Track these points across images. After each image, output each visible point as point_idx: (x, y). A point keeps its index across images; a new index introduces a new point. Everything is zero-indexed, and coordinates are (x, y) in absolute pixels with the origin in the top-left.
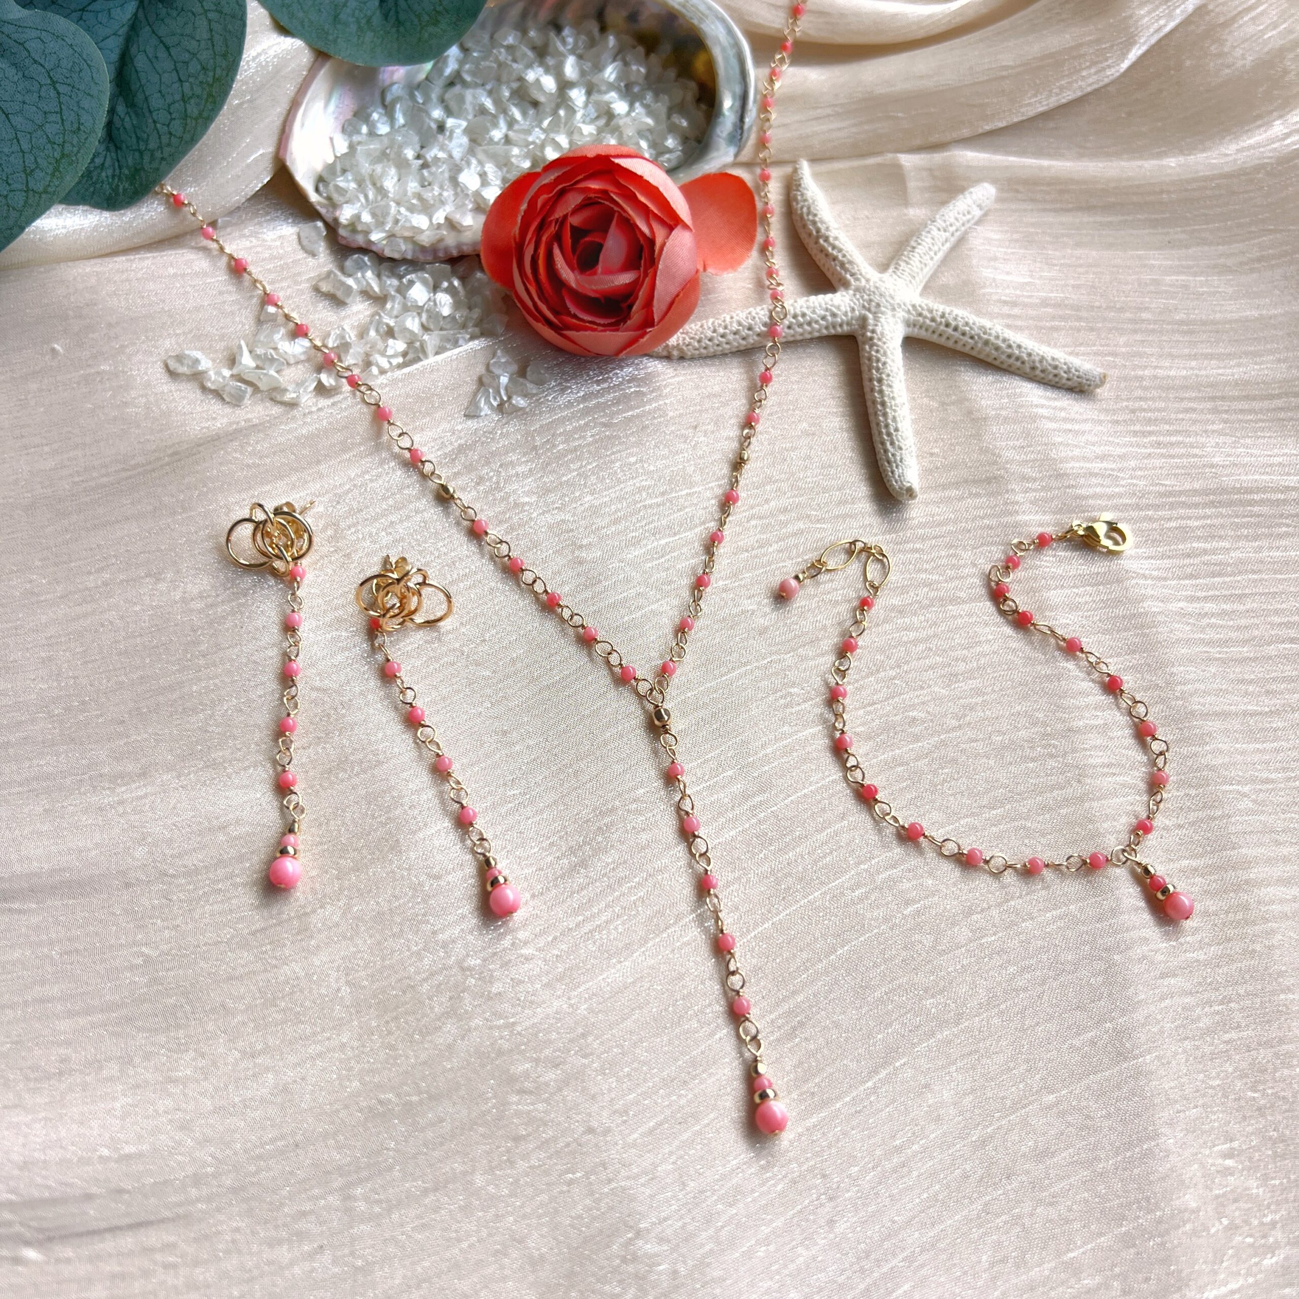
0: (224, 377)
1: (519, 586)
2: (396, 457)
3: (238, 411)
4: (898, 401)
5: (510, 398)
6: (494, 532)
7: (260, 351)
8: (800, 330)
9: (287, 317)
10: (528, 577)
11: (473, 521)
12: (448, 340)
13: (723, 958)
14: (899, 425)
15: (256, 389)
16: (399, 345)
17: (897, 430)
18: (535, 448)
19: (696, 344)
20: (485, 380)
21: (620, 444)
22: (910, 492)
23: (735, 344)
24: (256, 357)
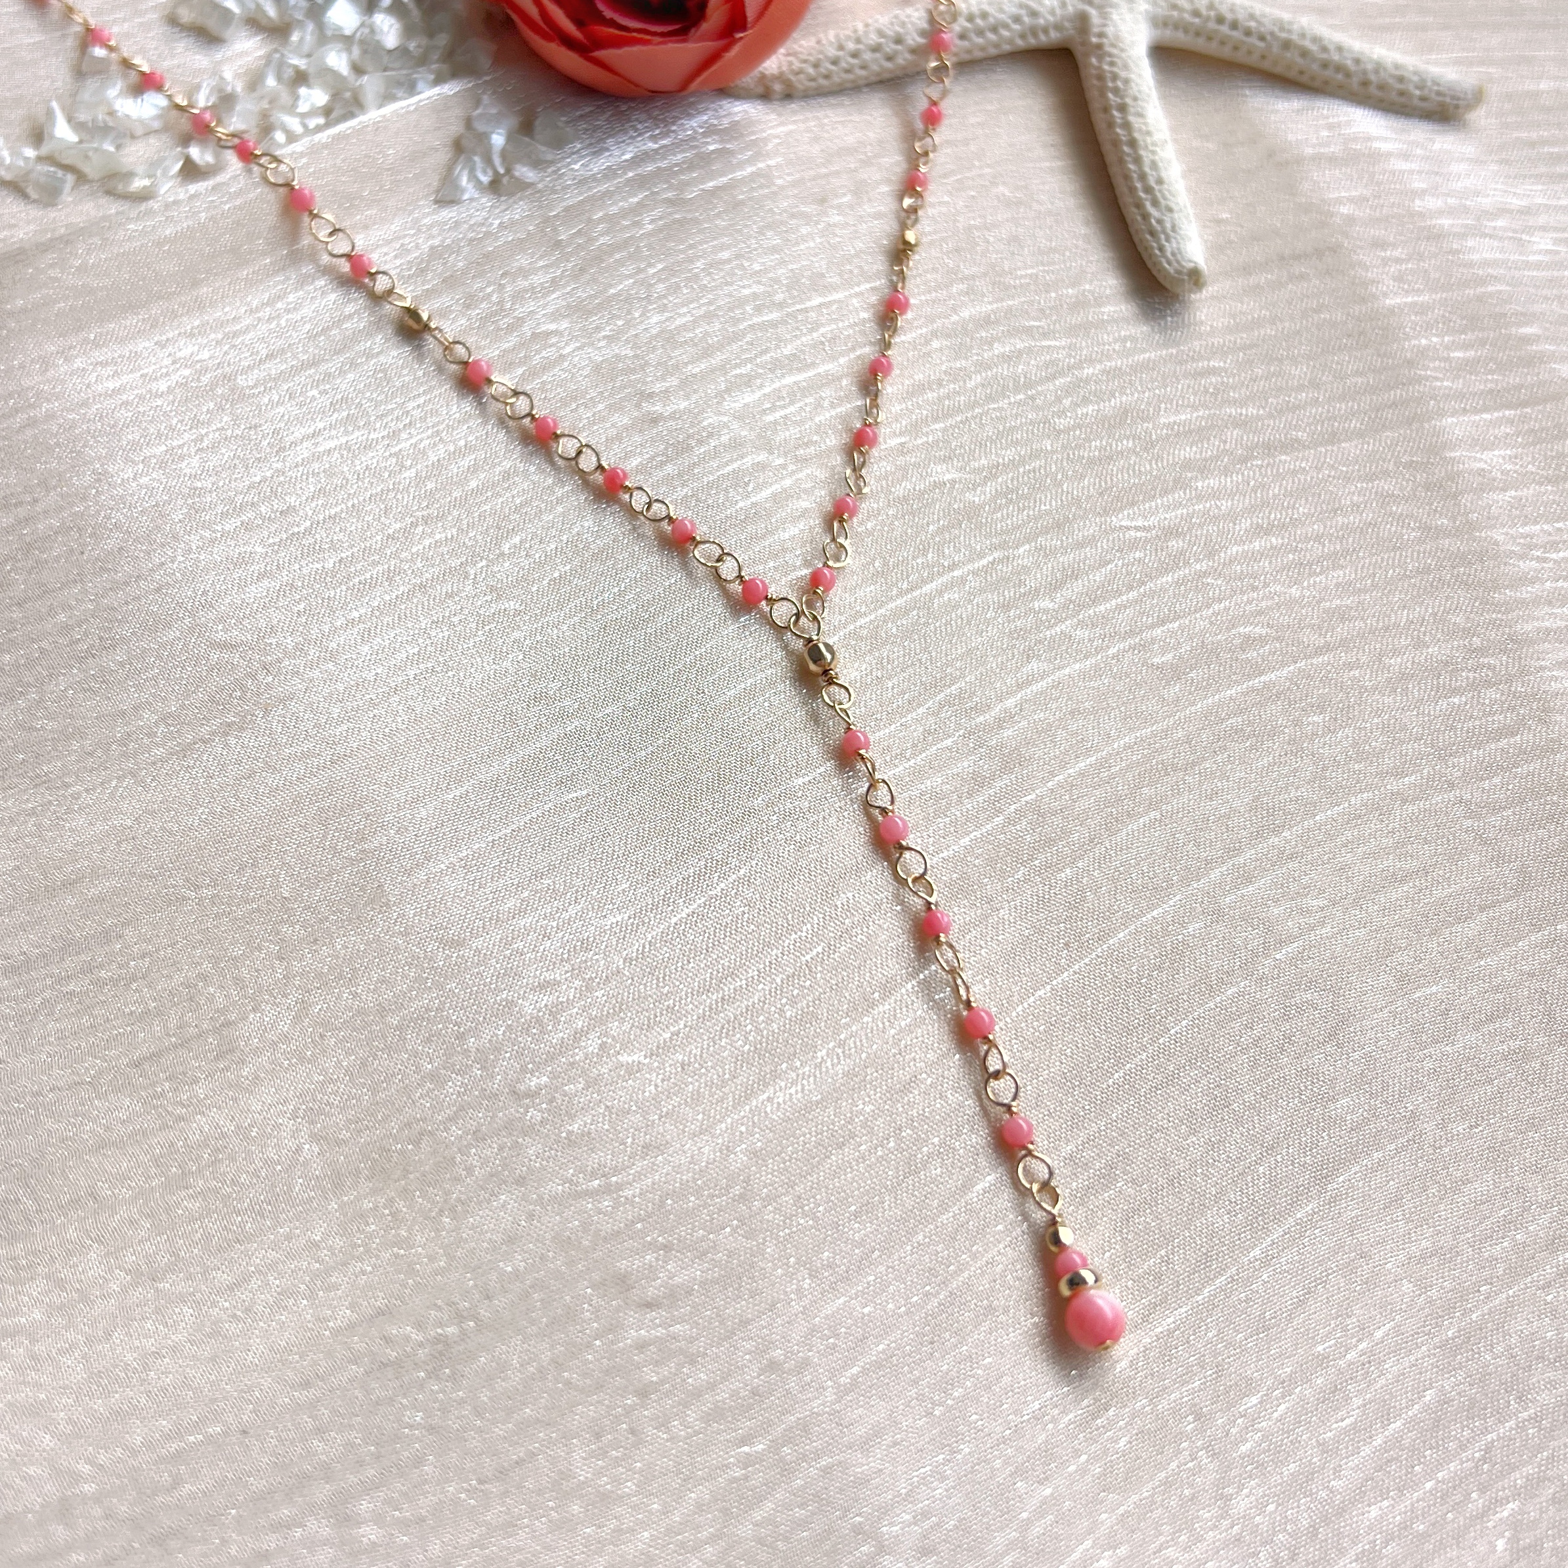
0: (26, 159)
1: (552, 463)
2: (327, 271)
3: (52, 214)
4: (1157, 137)
5: (508, 171)
6: (503, 380)
7: (82, 117)
8: (980, 41)
9: (126, 64)
10: (566, 447)
11: (466, 363)
12: (399, 84)
13: (975, 1051)
14: (1164, 174)
15: (81, 178)
16: (315, 96)
17: (1160, 181)
18: (558, 244)
19: (811, 71)
20: (464, 142)
21: (699, 232)
22: (1195, 277)
23: (875, 68)
24: (78, 126)
